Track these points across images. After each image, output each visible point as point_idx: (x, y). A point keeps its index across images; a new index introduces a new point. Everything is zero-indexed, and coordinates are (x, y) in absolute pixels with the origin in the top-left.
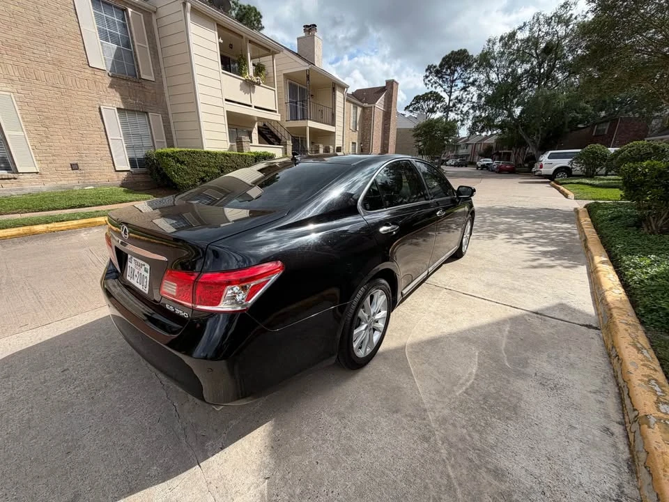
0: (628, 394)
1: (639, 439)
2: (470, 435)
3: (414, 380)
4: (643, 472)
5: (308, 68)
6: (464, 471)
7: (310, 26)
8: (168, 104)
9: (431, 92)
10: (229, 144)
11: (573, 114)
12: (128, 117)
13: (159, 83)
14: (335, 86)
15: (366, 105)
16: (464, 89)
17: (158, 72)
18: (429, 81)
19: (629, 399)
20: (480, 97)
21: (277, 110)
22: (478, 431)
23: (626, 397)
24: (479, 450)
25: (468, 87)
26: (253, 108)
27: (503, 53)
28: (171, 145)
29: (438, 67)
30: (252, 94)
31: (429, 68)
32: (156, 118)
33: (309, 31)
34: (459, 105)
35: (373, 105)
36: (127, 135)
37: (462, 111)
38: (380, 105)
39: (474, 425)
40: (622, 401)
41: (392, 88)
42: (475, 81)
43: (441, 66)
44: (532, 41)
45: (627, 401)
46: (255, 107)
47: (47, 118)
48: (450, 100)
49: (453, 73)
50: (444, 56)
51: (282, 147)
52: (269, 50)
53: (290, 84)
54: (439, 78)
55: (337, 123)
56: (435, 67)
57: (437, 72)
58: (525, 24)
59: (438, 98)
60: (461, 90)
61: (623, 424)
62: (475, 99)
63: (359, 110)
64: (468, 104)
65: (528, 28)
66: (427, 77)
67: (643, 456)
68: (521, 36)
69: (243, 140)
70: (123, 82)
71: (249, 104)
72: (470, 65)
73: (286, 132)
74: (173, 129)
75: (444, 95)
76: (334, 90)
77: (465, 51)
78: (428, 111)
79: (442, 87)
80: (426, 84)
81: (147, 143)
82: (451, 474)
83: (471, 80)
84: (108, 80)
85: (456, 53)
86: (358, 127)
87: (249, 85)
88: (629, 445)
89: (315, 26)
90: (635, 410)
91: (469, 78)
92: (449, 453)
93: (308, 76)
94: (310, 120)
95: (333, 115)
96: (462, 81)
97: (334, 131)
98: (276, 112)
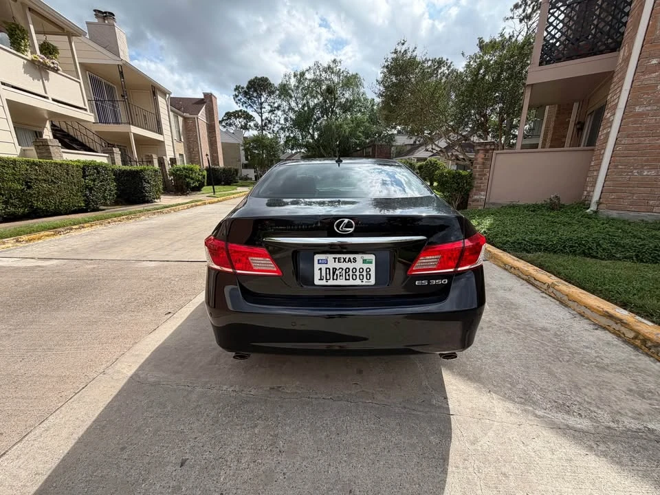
0: (535, 279)
1: (558, 293)
4: (570, 303)
5: (120, 63)
7: (105, 13)
9: (241, 111)
11: (354, 140)
14: (155, 90)
15: (187, 115)
16: (272, 111)
18: (239, 100)
19: (538, 282)
20: (286, 120)
21: (87, 107)
23: (534, 281)
25: (275, 110)
26: (50, 101)
27: (298, 87)
29: (245, 89)
30: (46, 82)
31: (237, 88)
33: (104, 19)
34: (269, 126)
35: (195, 116)
37: (273, 131)
38: (202, 115)
40: (533, 285)
41: (211, 101)
42: (279, 106)
43: (248, 88)
44: (317, 82)
45: (537, 283)
46: (54, 100)
48: (262, 120)
49: (260, 96)
50: (249, 80)
51: (107, 155)
52: (62, 29)
53: (91, 78)
54: (248, 99)
55: (165, 132)
56: (243, 88)
57: (246, 94)
58: (310, 68)
59: (249, 118)
60: (269, 112)
61: (543, 292)
62: (282, 121)
63: (181, 119)
64: (277, 125)
65: (312, 71)
66: (237, 96)
67: (565, 298)
68: (309, 76)
71: (44, 94)
72: (273, 92)
75: (255, 115)
76: (154, 94)
77: (266, 79)
78: (241, 128)
79: (252, 107)
80: (237, 103)
83: (276, 105)
85: (259, 79)
86: (182, 137)
87: (39, 69)
88: (554, 298)
89: (112, 14)
90: (545, 284)
91: (274, 103)
93: (121, 73)
94: (133, 125)
95: (159, 123)
96: (269, 105)
97: (163, 140)
98: (86, 110)
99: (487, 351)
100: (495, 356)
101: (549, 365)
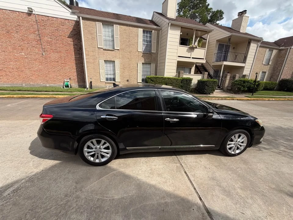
2: (73, 208)
3: (97, 181)
5: (230, 35)
6: (54, 212)
7: (242, 12)
8: (159, 60)
10: (176, 74)
12: (145, 66)
13: (157, 53)
14: (251, 41)
15: (282, 48)
17: (157, 50)
21: (205, 58)
22: (76, 210)
24: (66, 214)
26: (191, 58)
28: (156, 75)
32: (153, 65)
33: (241, 15)
35: (289, 47)
36: (143, 71)
39: (79, 208)
46: (193, 58)
47: (125, 67)
51: (202, 75)
52: (207, 31)
53: (219, 44)
55: (247, 61)
63: (275, 51)
69: (181, 72)
70: (146, 54)
73: (211, 68)
74: (158, 69)
81: (149, 73)
82: (52, 209)
84: (142, 55)
87: (191, 49)
89: (246, 11)
92: (61, 205)
93: (229, 39)
97: (244, 66)
98: (203, 59)
99: (60, 178)
100: (55, 180)
101: (33, 201)
